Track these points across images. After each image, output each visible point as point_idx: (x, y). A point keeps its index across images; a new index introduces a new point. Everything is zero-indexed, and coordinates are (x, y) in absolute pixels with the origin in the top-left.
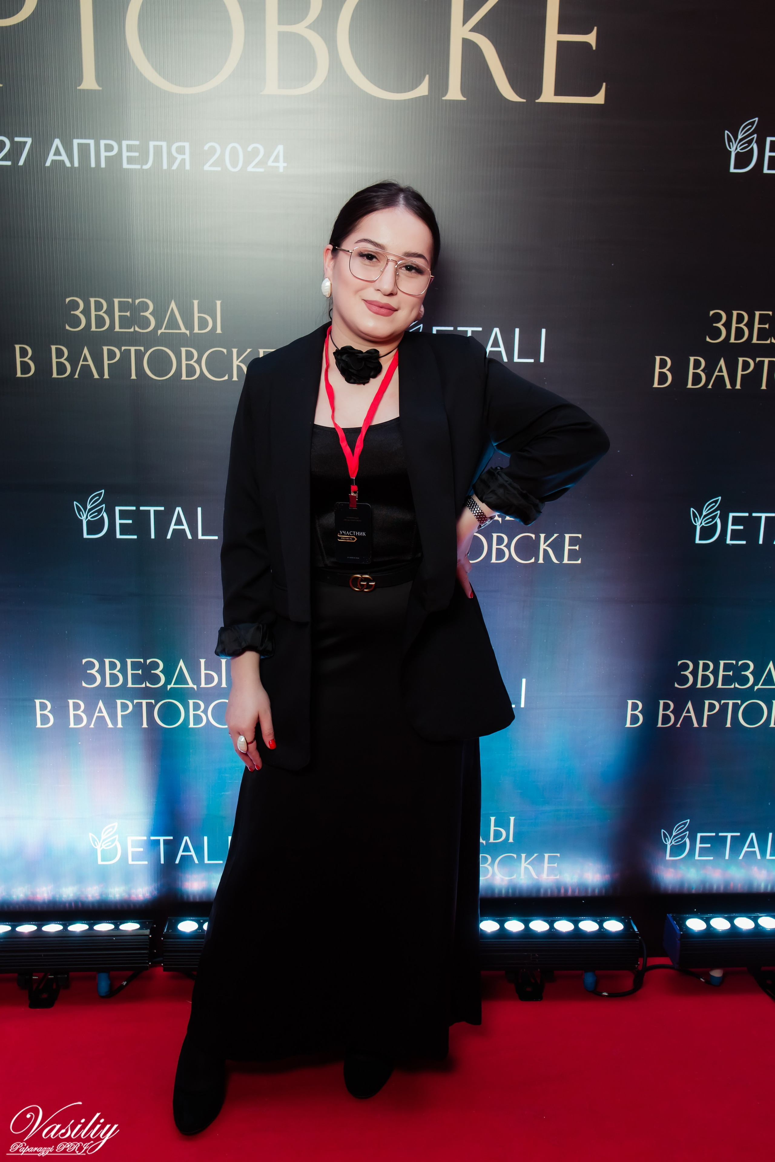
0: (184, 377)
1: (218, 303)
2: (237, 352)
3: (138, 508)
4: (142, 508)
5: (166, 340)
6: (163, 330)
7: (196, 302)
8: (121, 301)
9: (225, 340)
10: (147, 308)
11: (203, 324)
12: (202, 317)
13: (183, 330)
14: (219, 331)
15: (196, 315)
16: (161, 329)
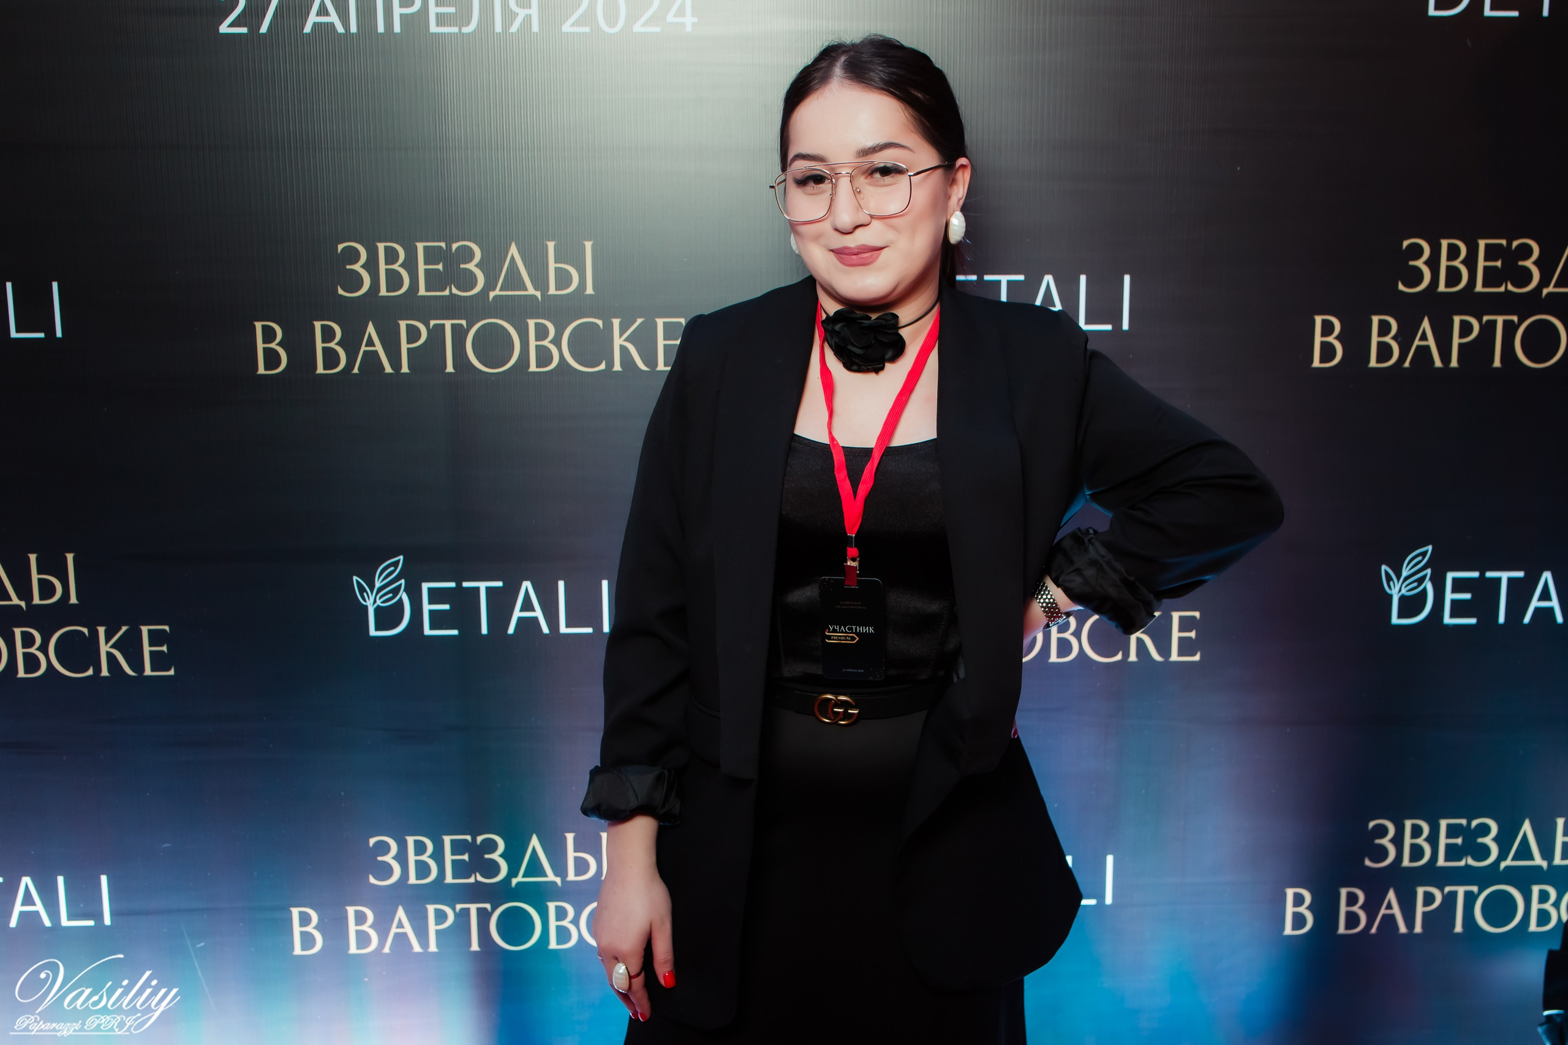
0: (533, 368)
1: (588, 245)
2: (621, 324)
3: (459, 585)
4: (465, 584)
5: (503, 308)
6: (497, 292)
7: (551, 245)
8: (428, 247)
9: (601, 306)
10: (470, 255)
11: (563, 279)
12: (561, 268)
13: (531, 291)
14: (590, 290)
15: (552, 265)
16: (494, 290)
